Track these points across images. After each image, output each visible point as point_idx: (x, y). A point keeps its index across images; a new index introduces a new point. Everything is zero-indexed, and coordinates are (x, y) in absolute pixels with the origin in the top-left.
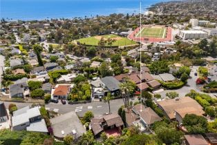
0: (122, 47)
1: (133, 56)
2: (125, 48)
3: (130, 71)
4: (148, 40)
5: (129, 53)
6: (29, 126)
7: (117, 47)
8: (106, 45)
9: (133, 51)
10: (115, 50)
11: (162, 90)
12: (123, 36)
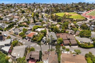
0: (75, 19)
1: (79, 25)
2: (77, 20)
3: (69, 33)
4: (92, 17)
5: (78, 23)
6: (4, 47)
7: (73, 19)
8: (67, 17)
9: (80, 22)
10: (71, 21)
11: (77, 47)
12: (80, 14)
